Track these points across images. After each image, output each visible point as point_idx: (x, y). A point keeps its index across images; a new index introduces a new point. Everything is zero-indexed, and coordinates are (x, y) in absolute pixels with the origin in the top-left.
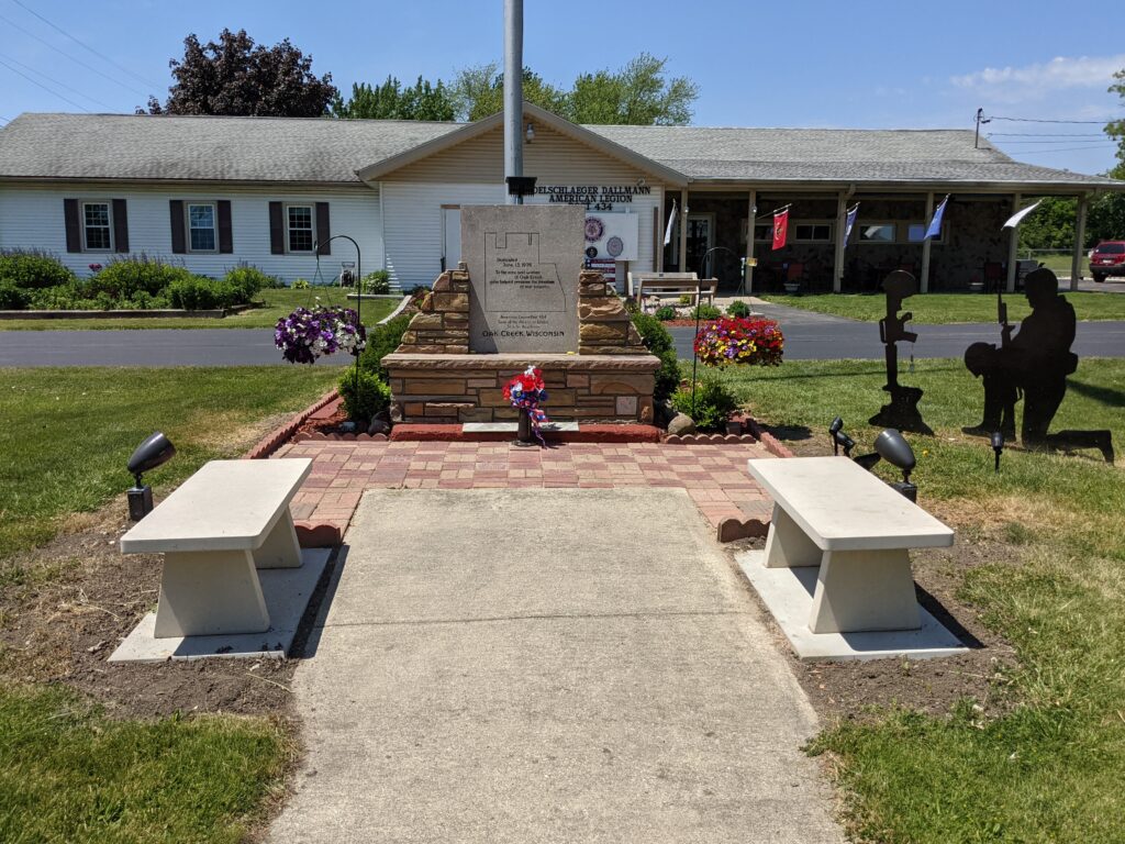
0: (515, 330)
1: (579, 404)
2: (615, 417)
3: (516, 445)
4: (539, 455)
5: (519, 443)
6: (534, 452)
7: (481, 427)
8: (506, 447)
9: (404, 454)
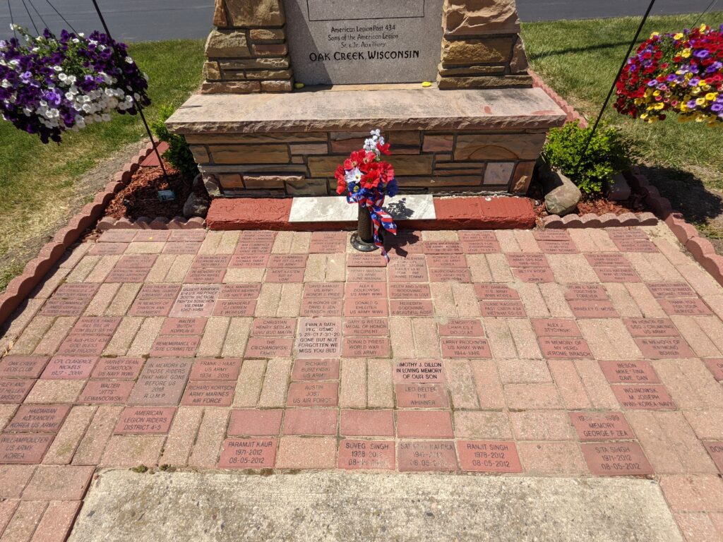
0: (352, 50)
1: (436, 173)
2: (482, 187)
3: (355, 247)
4: (386, 284)
5: (359, 242)
6: (378, 275)
7: (313, 210)
8: (343, 254)
9: (209, 280)
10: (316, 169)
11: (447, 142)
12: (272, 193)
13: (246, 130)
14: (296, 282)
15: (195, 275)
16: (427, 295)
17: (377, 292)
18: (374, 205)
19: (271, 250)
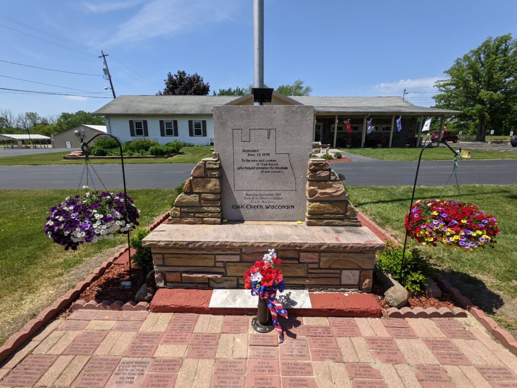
0: (257, 204)
1: (309, 276)
2: (340, 286)
3: (255, 329)
4: (279, 361)
5: (258, 325)
6: (273, 353)
7: (227, 299)
8: (246, 335)
9: (143, 355)
10: (231, 271)
11: (315, 256)
12: (200, 286)
13: (191, 246)
14: (209, 358)
15: (134, 349)
16: (310, 373)
17: (272, 369)
18: (269, 298)
19: (193, 330)
